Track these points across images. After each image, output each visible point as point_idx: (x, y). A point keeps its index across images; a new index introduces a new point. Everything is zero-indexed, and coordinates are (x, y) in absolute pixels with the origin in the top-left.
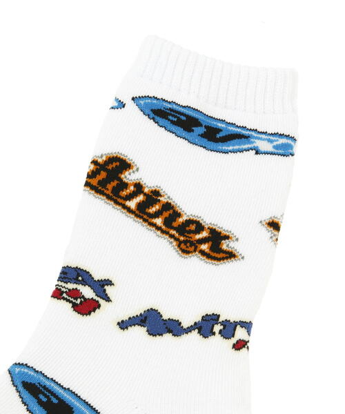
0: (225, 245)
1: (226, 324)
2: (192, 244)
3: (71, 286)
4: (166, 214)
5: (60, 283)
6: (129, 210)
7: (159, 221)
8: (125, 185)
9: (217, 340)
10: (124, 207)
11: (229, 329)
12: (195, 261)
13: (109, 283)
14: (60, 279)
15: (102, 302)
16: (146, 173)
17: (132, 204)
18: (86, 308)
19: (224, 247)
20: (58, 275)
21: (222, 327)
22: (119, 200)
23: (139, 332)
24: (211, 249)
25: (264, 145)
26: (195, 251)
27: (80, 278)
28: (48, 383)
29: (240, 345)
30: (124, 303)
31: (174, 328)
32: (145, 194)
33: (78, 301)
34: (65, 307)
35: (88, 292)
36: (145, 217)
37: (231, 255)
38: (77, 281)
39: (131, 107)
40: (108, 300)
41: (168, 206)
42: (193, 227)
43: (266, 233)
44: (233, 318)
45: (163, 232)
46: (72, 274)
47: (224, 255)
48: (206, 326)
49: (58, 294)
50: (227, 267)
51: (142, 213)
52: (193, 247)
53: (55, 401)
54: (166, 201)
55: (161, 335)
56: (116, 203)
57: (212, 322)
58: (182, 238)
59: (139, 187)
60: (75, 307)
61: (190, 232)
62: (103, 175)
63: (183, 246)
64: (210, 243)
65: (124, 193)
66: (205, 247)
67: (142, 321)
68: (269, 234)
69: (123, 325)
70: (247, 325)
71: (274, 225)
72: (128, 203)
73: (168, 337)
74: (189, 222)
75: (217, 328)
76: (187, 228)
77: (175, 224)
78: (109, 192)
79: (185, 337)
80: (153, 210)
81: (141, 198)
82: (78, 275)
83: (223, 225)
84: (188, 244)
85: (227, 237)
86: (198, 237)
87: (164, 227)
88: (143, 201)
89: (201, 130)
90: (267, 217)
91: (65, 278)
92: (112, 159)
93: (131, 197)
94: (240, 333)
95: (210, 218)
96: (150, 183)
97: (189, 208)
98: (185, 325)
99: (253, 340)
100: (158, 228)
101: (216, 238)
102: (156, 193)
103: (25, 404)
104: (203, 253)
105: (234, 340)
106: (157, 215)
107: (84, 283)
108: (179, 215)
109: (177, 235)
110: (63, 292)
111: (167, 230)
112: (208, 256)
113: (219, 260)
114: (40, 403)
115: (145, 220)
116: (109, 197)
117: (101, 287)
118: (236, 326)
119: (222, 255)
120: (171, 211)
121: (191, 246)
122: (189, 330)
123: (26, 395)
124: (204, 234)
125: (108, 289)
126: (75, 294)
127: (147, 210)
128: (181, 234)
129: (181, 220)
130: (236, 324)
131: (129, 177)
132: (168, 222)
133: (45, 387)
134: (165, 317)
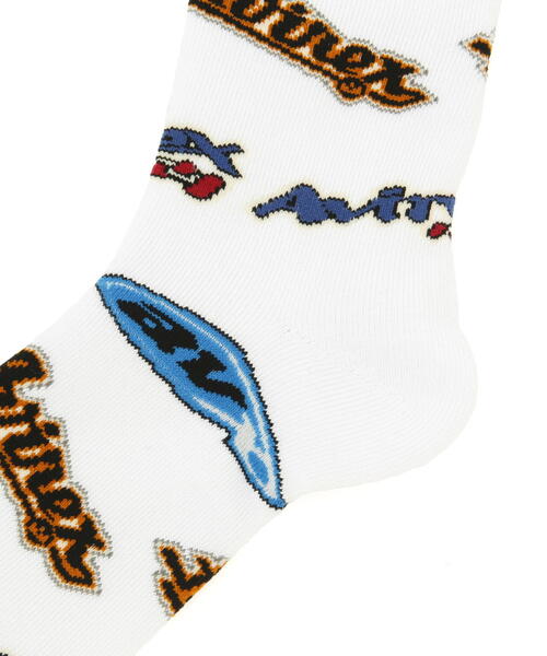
0: (409, 82)
1: (415, 200)
2: (358, 83)
3: (179, 157)
4: (316, 40)
5: (163, 154)
6: (259, 37)
7: (305, 51)
9: (403, 224)
10: (252, 32)
11: (420, 208)
12: (364, 109)
13: (236, 149)
14: (163, 148)
15: (227, 178)
17: (264, 27)
18: (204, 188)
19: (407, 85)
20: (158, 142)
21: (409, 206)
22: (243, 22)
24: (388, 89)
26: (363, 94)
27: (192, 145)
28: (155, 302)
29: (438, 231)
31: (337, 211)
32: (282, 11)
33: (192, 179)
34: (172, 189)
35: (205, 165)
36: (284, 45)
37: (417, 97)
38: (188, 150)
40: (236, 174)
41: (318, 28)
42: (358, 58)
43: (470, 59)
44: (426, 191)
45: (313, 67)
46: (179, 139)
47: (407, 97)
48: (386, 204)
49: (160, 171)
50: (413, 115)
51: (279, 40)
52: (360, 89)
53: (168, 327)
54: (314, 19)
55: (318, 222)
56: (240, 27)
57: (395, 199)
58: (342, 76)
60: (188, 188)
61: (354, 65)
63: (344, 87)
64: (386, 80)
65: (250, 11)
66: (377, 87)
67: (288, 203)
68: (474, 62)
69: (262, 211)
70: (447, 201)
71: (482, 47)
72: (258, 27)
73: (329, 224)
74: (352, 50)
75: (403, 207)
76: (350, 60)
77: (330, 55)
78: (226, 11)
79: (355, 223)
80: (296, 34)
81: (276, 17)
82: (189, 141)
84: (352, 84)
85: (410, 70)
86: (366, 71)
87: (313, 60)
88: (280, 22)
91: (169, 145)
93: (260, 17)
94: (438, 213)
98: (355, 205)
100: (305, 62)
101: (395, 71)
102: (299, 8)
103: (124, 332)
104: (374, 96)
105: (428, 224)
106: (302, 42)
107: (199, 151)
108: (336, 40)
109: (334, 71)
110: (168, 167)
111: (320, 64)
112: (384, 101)
113: (400, 104)
114: (146, 330)
115: (284, 51)
116: (227, 19)
117: (225, 155)
118: (431, 203)
119: (404, 98)
120: (324, 35)
121: (356, 86)
122: (361, 212)
123: (126, 320)
124: (376, 67)
125: (236, 159)
126: (186, 168)
127: (286, 35)
128: (340, 68)
129: (339, 47)
130: (430, 200)
132: (320, 52)
133: (151, 307)
134: (324, 195)
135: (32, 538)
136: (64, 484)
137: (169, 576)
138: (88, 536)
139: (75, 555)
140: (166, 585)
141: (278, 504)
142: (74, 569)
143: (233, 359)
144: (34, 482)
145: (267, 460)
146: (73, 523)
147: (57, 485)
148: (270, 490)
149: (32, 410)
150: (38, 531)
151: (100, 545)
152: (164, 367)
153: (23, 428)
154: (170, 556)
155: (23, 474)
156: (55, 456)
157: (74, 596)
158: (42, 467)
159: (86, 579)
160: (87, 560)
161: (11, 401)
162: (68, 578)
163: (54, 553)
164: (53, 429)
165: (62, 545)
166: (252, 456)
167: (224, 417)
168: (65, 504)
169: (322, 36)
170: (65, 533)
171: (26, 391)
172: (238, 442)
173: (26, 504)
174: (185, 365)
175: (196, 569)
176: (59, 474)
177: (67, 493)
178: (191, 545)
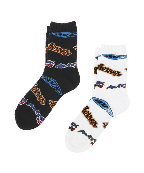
0: (120, 73)
1: (122, 85)
3: (98, 84)
7: (109, 72)
8: (104, 68)
9: (121, 88)
11: (122, 86)
12: (116, 77)
13: (104, 83)
16: (106, 65)
17: (105, 70)
18: (101, 87)
20: (96, 83)
23: (110, 89)
24: (118, 74)
25: (123, 57)
28: (98, 99)
29: (125, 87)
30: (107, 85)
31: (115, 87)
34: (98, 87)
35: (101, 85)
37: (121, 75)
39: (102, 56)
40: (104, 85)
41: (110, 70)
43: (125, 70)
46: (98, 82)
48: (119, 86)
50: (121, 76)
51: (107, 71)
59: (105, 68)
60: (100, 87)
62: (100, 67)
63: (114, 75)
65: (104, 69)
66: (117, 74)
67: (110, 87)
69: (107, 88)
70: (125, 84)
71: (126, 69)
73: (114, 89)
74: (114, 71)
75: (121, 86)
78: (101, 69)
79: (116, 88)
80: (108, 71)
81: (106, 69)
83: (119, 70)
85: (120, 72)
89: (113, 57)
90: (125, 68)
92: (101, 64)
93: (105, 69)
94: (124, 86)
95: (117, 70)
96: (107, 67)
97: (113, 69)
98: (116, 86)
99: (127, 86)
101: (118, 73)
102: (108, 68)
104: (117, 75)
105: (123, 87)
106: (109, 71)
107: (100, 83)
112: (118, 76)
114: (98, 102)
117: (103, 83)
122: (117, 87)
123: (95, 101)
124: (116, 72)
125: (104, 84)
126: (99, 85)
128: (113, 73)
129: (113, 71)
130: (123, 85)
131: (104, 66)
132: (111, 72)
135: (91, 124)
136: (93, 118)
137: (104, 125)
138: (96, 123)
139: (95, 125)
140: (104, 126)
141: (113, 116)
142: (95, 126)
143: (106, 103)
144: (90, 119)
145: (111, 112)
146: (94, 122)
147: (92, 119)
148: (112, 115)
149: (88, 112)
150: (91, 123)
151: (97, 123)
152: (100, 105)
153: (88, 114)
154: (104, 123)
155: (89, 118)
156: (91, 116)
157: (95, 129)
158: (90, 117)
159: (96, 127)
160: (96, 125)
161: (86, 111)
162: (95, 127)
163: (93, 125)
164: (91, 113)
165: (93, 124)
166: (110, 112)
167: (106, 109)
168: (93, 120)
169: (111, 70)
170: (94, 123)
171: (88, 110)
172: (108, 111)
173: (89, 121)
174: (102, 105)
175: (106, 124)
176: (92, 117)
177: (93, 119)
178: (105, 122)
